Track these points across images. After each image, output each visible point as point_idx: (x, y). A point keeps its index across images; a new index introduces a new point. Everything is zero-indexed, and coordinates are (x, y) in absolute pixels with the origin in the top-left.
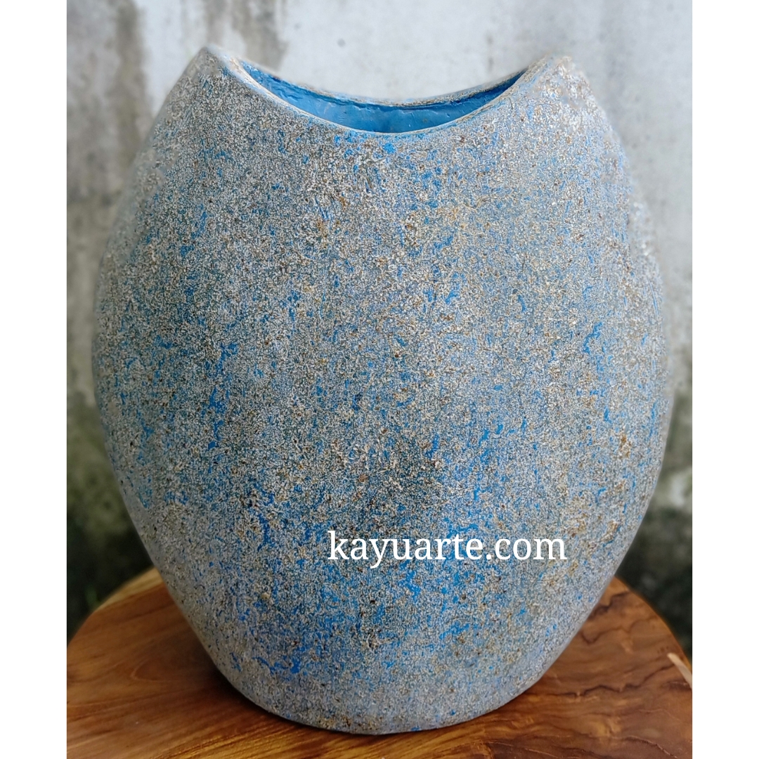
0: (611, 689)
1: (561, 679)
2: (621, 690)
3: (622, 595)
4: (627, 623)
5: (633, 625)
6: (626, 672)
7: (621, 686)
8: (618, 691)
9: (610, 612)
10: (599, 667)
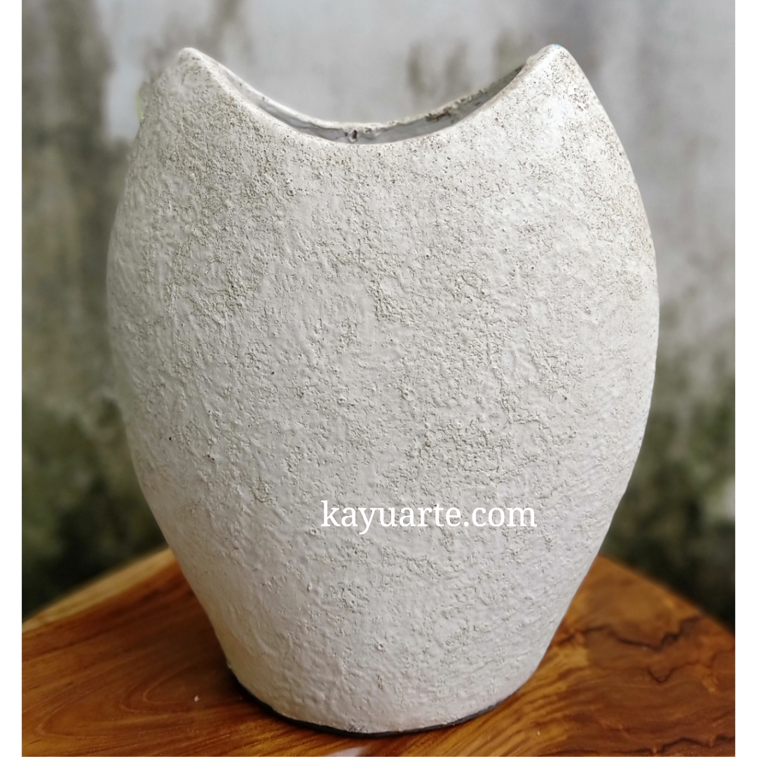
0: (696, 743)
1: (628, 730)
2: (712, 745)
3: (693, 620)
4: (706, 655)
5: (713, 658)
6: (715, 720)
7: (711, 738)
8: (707, 745)
9: (681, 642)
10: (678, 715)
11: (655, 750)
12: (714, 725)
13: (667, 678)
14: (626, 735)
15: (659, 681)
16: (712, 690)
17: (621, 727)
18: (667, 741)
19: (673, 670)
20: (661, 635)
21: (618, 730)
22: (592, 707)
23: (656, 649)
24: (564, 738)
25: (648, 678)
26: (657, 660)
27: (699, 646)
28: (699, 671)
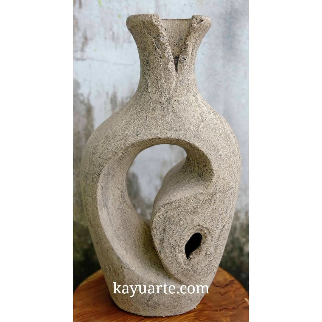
11: (219, 310)
12: (232, 305)
13: (224, 294)
14: (213, 307)
15: (222, 295)
16: (233, 297)
17: (212, 305)
18: (221, 308)
19: (226, 293)
20: (225, 284)
21: (212, 306)
22: (207, 301)
23: (223, 288)
24: (200, 307)
25: (220, 295)
26: (223, 291)
27: (232, 287)
28: (232, 292)
